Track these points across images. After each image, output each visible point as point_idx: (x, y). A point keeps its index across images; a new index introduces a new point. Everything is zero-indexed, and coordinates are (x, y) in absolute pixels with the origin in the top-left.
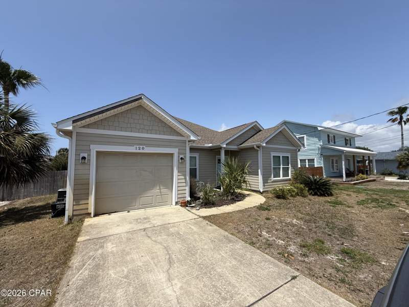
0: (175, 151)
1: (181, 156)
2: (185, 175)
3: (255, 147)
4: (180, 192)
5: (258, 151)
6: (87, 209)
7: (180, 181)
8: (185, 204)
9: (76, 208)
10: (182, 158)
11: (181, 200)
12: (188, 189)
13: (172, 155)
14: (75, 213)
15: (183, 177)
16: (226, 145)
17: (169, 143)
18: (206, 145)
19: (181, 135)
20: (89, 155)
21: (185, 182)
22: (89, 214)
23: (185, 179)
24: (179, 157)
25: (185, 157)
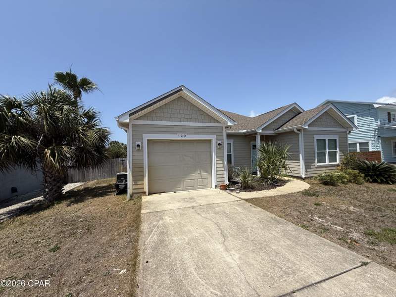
0: (213, 137)
1: (218, 142)
2: (223, 160)
3: (295, 130)
4: (219, 176)
5: (298, 134)
6: (143, 188)
7: (218, 166)
8: (225, 188)
9: (135, 187)
10: (219, 144)
11: (220, 184)
12: (226, 173)
13: (210, 141)
14: (135, 191)
15: (221, 162)
16: (262, 130)
17: (207, 131)
18: (240, 131)
19: (218, 122)
20: (142, 143)
21: (224, 167)
22: (145, 193)
23: (223, 164)
24: (217, 143)
25: (223, 143)
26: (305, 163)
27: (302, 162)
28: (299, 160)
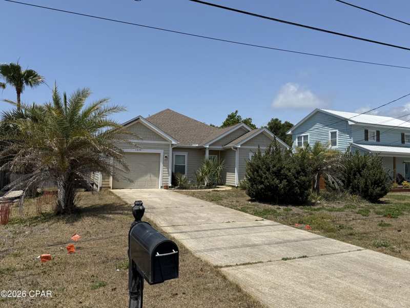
0: (161, 152)
1: (165, 155)
2: (168, 169)
3: (232, 148)
4: (164, 180)
5: (235, 152)
6: (109, 184)
7: (164, 172)
8: (167, 187)
9: (104, 183)
10: (166, 157)
11: (164, 185)
12: (170, 178)
13: (159, 154)
14: (104, 186)
15: (166, 170)
16: (209, 145)
17: (157, 146)
18: (193, 145)
19: (165, 141)
21: (168, 174)
22: (110, 187)
23: (168, 171)
24: (164, 156)
25: (168, 156)
26: (239, 175)
27: (236, 175)
28: (234, 172)
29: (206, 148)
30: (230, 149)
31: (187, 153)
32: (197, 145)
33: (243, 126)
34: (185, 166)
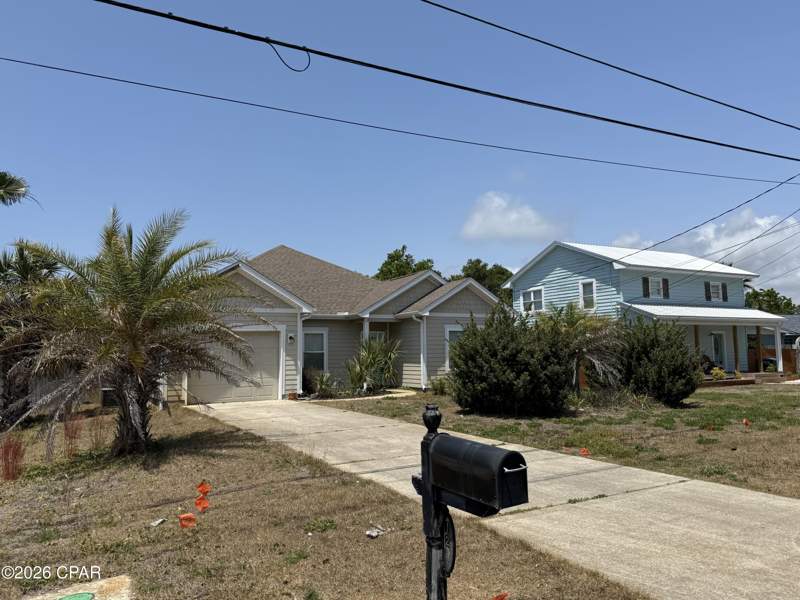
0: (282, 328)
1: (290, 335)
2: (295, 361)
3: (414, 317)
4: (288, 382)
6: (180, 396)
7: (288, 368)
8: (294, 397)
9: (171, 393)
10: (291, 338)
11: (288, 393)
12: (299, 378)
13: (277, 333)
14: (170, 399)
15: (292, 363)
16: (371, 314)
17: (277, 318)
18: (339, 314)
19: (292, 307)
21: (296, 370)
22: (183, 401)
23: (296, 365)
24: (287, 336)
25: (296, 336)
26: (427, 366)
27: (423, 367)
28: (419, 363)
29: (363, 319)
30: (408, 320)
31: (327, 328)
32: (346, 314)
33: (430, 277)
34: (323, 354)
